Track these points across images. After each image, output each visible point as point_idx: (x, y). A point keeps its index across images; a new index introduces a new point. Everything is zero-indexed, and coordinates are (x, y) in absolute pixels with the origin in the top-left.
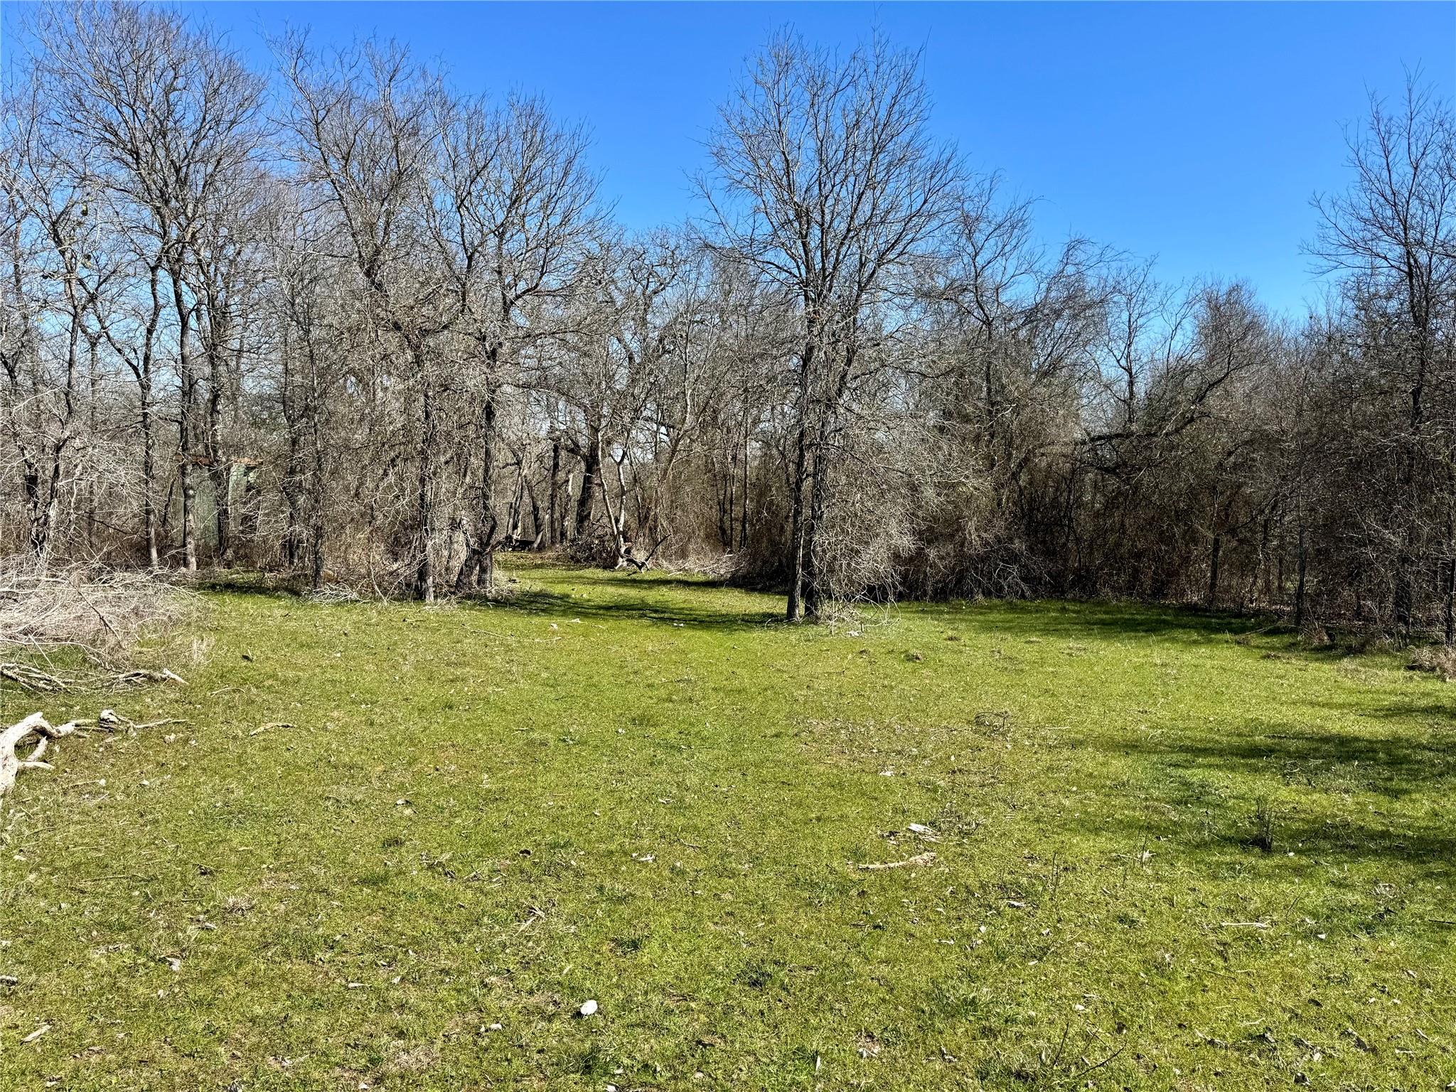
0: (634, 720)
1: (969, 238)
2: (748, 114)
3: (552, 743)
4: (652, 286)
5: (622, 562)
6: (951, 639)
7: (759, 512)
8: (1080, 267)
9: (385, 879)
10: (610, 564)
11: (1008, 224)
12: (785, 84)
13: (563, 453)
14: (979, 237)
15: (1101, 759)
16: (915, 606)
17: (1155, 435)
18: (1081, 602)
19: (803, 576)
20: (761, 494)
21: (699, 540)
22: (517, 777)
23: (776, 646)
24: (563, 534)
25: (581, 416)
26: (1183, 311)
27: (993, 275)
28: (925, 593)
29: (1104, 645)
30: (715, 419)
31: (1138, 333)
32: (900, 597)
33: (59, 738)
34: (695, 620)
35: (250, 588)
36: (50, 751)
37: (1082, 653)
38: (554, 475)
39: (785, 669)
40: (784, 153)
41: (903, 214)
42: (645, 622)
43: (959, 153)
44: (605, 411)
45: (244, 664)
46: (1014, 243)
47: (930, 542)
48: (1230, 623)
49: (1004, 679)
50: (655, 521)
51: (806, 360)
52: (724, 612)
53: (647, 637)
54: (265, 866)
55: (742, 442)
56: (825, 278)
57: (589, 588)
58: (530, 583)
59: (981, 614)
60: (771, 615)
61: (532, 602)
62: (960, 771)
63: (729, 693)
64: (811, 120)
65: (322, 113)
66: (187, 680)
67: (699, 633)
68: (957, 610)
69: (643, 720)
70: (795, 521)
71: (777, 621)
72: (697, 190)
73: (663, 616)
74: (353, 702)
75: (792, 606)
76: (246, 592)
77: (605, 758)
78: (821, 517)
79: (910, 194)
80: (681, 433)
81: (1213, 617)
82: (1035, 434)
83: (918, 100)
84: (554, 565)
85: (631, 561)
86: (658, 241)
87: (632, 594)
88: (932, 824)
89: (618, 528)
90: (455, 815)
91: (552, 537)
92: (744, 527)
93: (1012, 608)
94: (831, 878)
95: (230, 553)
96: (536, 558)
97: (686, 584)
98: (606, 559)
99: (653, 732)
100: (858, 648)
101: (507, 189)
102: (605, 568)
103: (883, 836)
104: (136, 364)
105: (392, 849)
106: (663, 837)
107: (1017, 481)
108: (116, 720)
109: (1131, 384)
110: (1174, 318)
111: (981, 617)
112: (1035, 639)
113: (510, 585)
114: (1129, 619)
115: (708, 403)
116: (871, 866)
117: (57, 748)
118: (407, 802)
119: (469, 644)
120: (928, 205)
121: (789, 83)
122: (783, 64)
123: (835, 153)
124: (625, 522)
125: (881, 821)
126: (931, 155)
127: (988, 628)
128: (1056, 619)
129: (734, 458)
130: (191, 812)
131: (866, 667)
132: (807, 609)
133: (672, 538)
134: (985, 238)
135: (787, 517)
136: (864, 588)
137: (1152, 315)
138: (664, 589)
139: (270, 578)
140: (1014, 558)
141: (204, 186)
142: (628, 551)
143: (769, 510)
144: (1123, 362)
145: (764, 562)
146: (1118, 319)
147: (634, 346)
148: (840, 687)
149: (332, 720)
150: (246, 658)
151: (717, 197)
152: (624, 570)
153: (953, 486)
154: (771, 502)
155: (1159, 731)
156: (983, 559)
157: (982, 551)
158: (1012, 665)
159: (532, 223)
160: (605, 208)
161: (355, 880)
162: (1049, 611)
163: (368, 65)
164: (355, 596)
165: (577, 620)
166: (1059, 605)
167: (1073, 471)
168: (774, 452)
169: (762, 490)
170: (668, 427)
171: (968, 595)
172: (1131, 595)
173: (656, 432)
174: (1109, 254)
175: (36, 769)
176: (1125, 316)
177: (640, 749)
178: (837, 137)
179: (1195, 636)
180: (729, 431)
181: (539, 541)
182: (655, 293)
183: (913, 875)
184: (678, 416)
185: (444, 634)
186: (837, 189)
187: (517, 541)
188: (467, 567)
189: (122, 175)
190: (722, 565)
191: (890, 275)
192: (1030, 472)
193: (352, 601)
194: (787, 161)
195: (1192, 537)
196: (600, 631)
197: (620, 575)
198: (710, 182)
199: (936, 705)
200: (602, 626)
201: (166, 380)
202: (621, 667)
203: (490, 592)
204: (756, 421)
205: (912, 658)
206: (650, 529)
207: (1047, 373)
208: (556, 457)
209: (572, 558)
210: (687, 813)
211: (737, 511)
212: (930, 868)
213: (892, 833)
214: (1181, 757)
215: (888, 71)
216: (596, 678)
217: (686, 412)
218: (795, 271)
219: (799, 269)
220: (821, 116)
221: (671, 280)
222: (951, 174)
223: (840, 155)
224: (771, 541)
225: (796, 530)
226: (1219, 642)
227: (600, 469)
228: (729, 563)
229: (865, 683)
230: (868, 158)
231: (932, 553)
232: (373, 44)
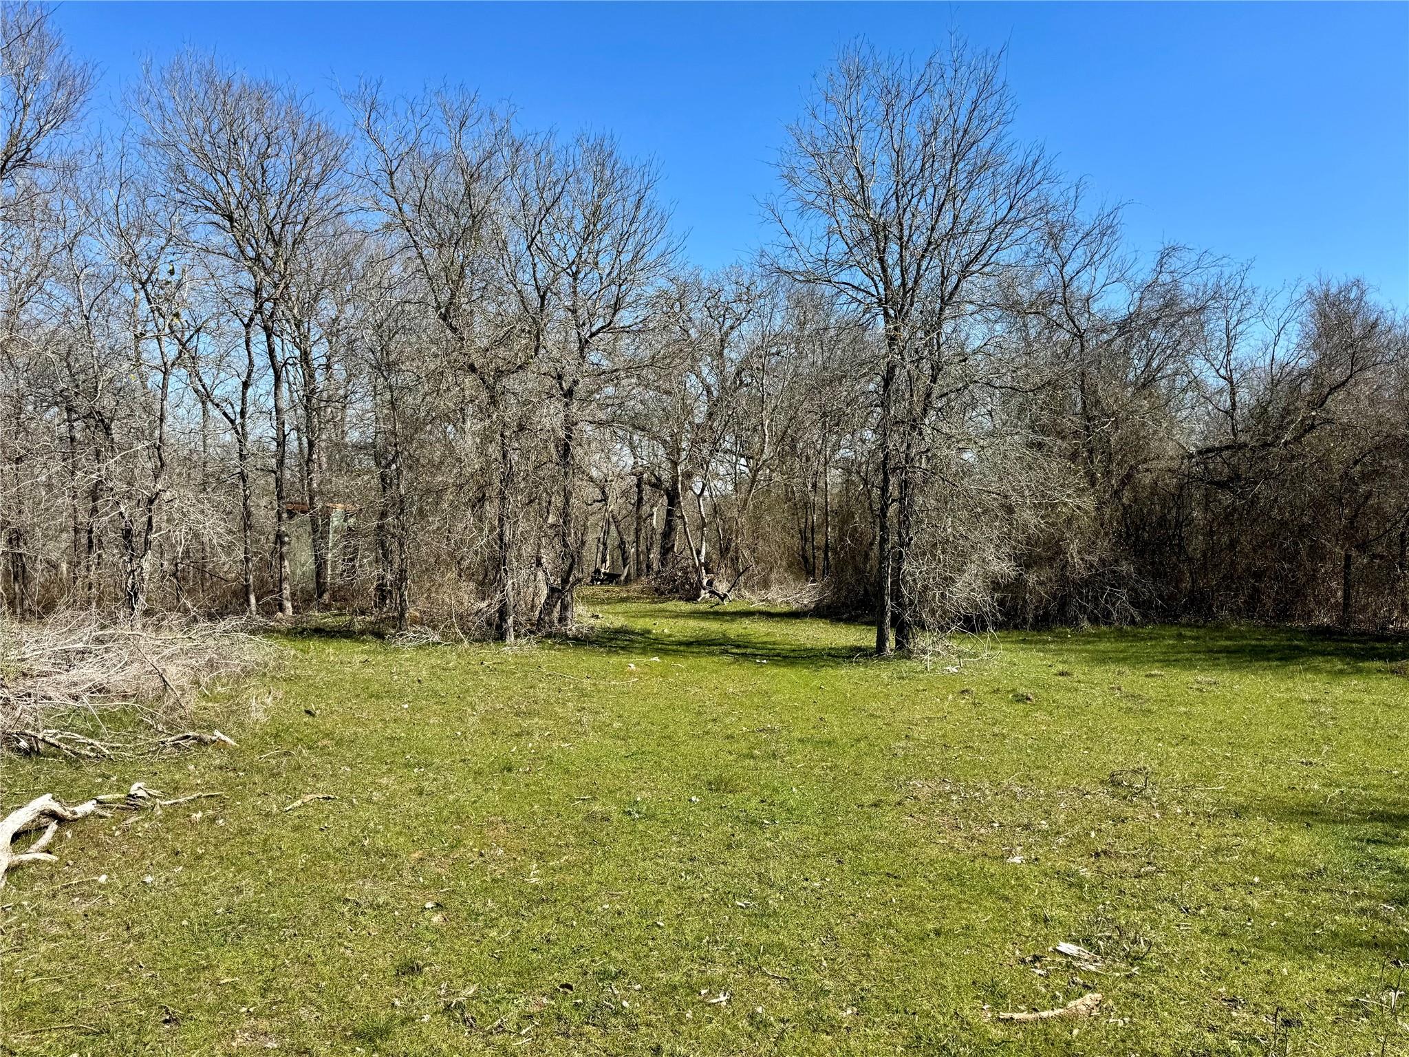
0: (710, 783)
1: (1055, 248)
2: (820, 133)
3: (615, 816)
4: (728, 324)
5: (704, 594)
6: (1062, 674)
7: (842, 540)
8: (1175, 274)
9: (384, 1033)
10: (693, 597)
11: (1096, 231)
12: (858, 98)
13: (647, 489)
14: (1066, 247)
15: (1277, 834)
16: (1015, 635)
17: (1272, 445)
18: (1198, 627)
19: (893, 607)
20: (844, 522)
21: (782, 570)
22: (569, 867)
23: (867, 684)
24: (649, 567)
25: (661, 451)
26: (1287, 314)
27: (1082, 286)
28: (1025, 621)
29: (1237, 677)
30: (793, 448)
31: (1237, 341)
32: (999, 626)
33: (75, 820)
34: (778, 655)
35: (339, 632)
36: (59, 837)
37: (1213, 687)
38: (638, 509)
39: (879, 713)
40: (857, 169)
41: (988, 221)
42: (727, 659)
43: (1047, 154)
44: (684, 444)
45: (306, 719)
46: (1103, 250)
47: (1028, 566)
48: (1374, 648)
49: (1132, 723)
50: (737, 552)
51: (887, 381)
52: (809, 646)
53: (728, 676)
54: (244, 1009)
55: (821, 469)
56: (905, 293)
57: (671, 622)
58: (613, 618)
59: (1089, 642)
60: (859, 649)
61: (612, 639)
62: (1105, 852)
63: (819, 744)
64: (887, 131)
65: (395, 163)
66: (239, 741)
67: (784, 670)
68: (1062, 639)
69: (720, 785)
70: (882, 549)
71: (866, 655)
72: (768, 214)
73: (745, 651)
74: (407, 765)
75: (882, 640)
76: (332, 637)
77: (675, 838)
78: (909, 544)
79: (995, 201)
80: (760, 463)
81: (1355, 641)
82: (1136, 447)
83: (1000, 104)
84: (639, 598)
85: (713, 593)
86: (733, 278)
87: (714, 627)
88: (1088, 942)
89: (699, 560)
90: (492, 923)
91: (637, 570)
92: (826, 555)
93: (1121, 635)
94: (964, 1036)
95: (326, 596)
96: (622, 590)
97: (769, 615)
98: (689, 591)
99: (731, 799)
100: (958, 688)
101: (578, 226)
102: (688, 600)
103: (1023, 961)
104: (233, 418)
105: (406, 979)
106: (741, 961)
107: (1120, 499)
108: (145, 795)
109: (1233, 393)
110: (1276, 323)
111: (1089, 647)
112: (1156, 672)
113: (592, 621)
114: (1256, 646)
115: (786, 432)
116: (1016, 1016)
117: (69, 834)
118: (438, 905)
119: (542, 690)
120: (1013, 213)
121: (861, 97)
122: (855, 76)
123: (912, 165)
124: (707, 553)
125: (1019, 935)
126: (1017, 158)
127: (1102, 659)
128: (1174, 647)
129: (814, 486)
130: (185, 923)
131: (970, 711)
132: (898, 642)
133: (755, 569)
134: (1072, 247)
135: (872, 544)
136: (960, 619)
137: (1253, 321)
138: (746, 622)
139: (359, 622)
140: (1119, 580)
141: (294, 245)
142: (710, 583)
143: (852, 537)
144: (1222, 372)
145: (849, 591)
146: (1216, 326)
147: (711, 380)
148: (943, 736)
149: (380, 788)
150: (308, 712)
151: (790, 220)
152: (706, 602)
153: (1054, 506)
154: (855, 529)
155: (1337, 791)
156: (1087, 583)
157: (1086, 574)
158: (1137, 705)
159: (605, 260)
160: (676, 241)
161: (349, 1033)
162: (1164, 638)
163: (440, 114)
164: (437, 638)
165: (656, 659)
166: (1174, 630)
167: (1181, 488)
168: (855, 478)
169: (845, 517)
170: (748, 458)
171: (1073, 622)
172: (1252, 617)
173: (735, 464)
174: (1208, 259)
175: (36, 862)
176: (1223, 322)
177: (716, 825)
178: (914, 146)
179: (1340, 666)
180: (808, 459)
181: (625, 574)
182: (732, 328)
183: (1076, 1032)
184: (757, 447)
185: (519, 678)
186: (915, 201)
187: (604, 574)
188: (548, 607)
189: (219, 239)
190: (806, 594)
191: (974, 286)
192: (1134, 489)
193: (434, 644)
194: (861, 176)
195: (1317, 553)
196: (680, 670)
197: (703, 607)
198: (781, 207)
199: (1059, 759)
200: (682, 664)
201: (261, 430)
202: (699, 713)
203: (570, 630)
204: (836, 447)
205: (1022, 699)
206: (732, 559)
207: (1147, 383)
208: (640, 492)
209: (657, 590)
210: (772, 922)
211: (819, 539)
212: (1096, 1018)
213: (1036, 958)
214: (1377, 829)
215: (967, 75)
216: (672, 728)
217: (764, 442)
218: (873, 290)
219: (876, 287)
220: (897, 125)
221: (747, 315)
222: (1038, 177)
223: (918, 164)
224: (856, 568)
225: (883, 559)
226: (1369, 672)
227: (679, 502)
228: (813, 593)
229: (972, 731)
230: (948, 167)
231: (1032, 579)
232: (444, 93)
